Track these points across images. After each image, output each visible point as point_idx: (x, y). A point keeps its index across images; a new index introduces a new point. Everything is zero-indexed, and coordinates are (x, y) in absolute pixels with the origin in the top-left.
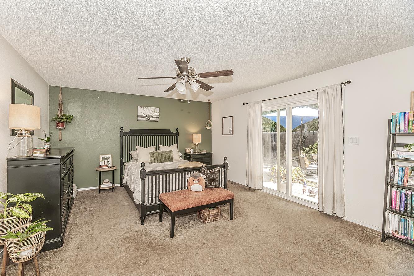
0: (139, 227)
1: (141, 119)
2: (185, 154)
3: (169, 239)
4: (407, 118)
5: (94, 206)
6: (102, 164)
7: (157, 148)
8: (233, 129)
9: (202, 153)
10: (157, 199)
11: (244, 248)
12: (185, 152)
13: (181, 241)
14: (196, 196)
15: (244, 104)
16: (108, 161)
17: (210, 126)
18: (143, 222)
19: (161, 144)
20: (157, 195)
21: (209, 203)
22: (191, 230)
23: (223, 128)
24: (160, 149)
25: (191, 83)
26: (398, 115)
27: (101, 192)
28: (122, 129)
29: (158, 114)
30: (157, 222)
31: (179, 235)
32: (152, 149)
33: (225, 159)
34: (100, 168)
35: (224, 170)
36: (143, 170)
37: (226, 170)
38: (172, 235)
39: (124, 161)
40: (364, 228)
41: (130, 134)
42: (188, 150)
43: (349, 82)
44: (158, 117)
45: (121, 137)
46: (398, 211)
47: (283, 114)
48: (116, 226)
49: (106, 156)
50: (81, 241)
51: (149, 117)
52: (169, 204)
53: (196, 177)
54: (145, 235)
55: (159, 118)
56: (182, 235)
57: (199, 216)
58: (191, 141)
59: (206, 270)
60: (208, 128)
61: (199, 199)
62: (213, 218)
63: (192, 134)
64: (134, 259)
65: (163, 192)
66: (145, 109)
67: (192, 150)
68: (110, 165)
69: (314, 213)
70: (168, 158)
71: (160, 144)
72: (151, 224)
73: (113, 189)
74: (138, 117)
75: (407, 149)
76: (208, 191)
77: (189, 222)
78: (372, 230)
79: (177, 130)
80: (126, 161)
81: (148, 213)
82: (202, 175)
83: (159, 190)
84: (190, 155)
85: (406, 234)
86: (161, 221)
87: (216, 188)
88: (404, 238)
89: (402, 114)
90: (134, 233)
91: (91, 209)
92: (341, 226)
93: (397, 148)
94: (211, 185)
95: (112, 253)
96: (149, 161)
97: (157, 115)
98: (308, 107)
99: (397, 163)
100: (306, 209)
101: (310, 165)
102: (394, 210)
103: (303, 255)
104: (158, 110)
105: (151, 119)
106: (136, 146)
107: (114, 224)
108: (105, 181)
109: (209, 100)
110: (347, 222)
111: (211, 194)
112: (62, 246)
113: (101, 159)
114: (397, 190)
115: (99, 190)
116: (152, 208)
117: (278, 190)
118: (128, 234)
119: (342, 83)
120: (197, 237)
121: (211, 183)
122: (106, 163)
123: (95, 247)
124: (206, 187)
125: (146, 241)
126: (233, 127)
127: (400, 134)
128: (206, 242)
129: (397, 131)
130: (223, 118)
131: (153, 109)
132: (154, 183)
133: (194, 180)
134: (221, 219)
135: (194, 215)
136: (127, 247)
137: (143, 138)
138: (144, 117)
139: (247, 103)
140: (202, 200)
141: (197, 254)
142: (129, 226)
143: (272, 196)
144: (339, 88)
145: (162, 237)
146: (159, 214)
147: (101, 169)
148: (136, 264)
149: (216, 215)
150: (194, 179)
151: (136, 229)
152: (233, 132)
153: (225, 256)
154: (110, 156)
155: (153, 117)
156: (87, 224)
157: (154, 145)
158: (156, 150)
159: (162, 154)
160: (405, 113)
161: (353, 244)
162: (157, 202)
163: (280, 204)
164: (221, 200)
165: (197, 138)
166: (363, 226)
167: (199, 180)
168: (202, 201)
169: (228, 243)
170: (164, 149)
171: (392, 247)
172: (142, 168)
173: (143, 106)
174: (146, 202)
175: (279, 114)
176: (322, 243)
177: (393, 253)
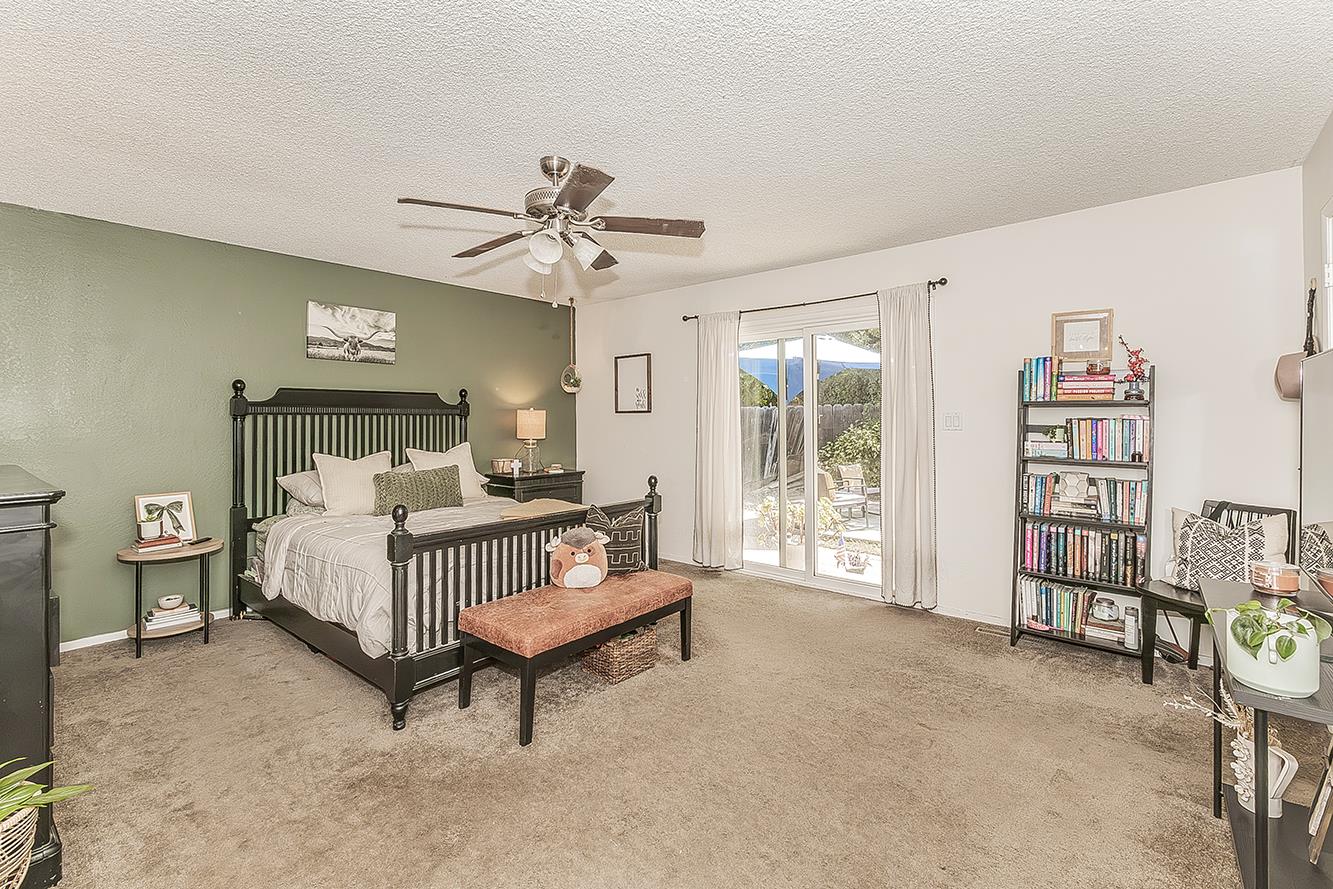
0: (385, 738)
1: (325, 351)
2: (494, 478)
3: (515, 749)
4: (1048, 371)
5: (138, 706)
6: (150, 530)
7: (399, 460)
8: (649, 394)
9: (552, 472)
10: (451, 628)
11: (744, 723)
12: (491, 473)
13: (561, 747)
14: (587, 601)
15: (685, 319)
16: (174, 518)
17: (577, 384)
18: (399, 719)
19: (411, 445)
20: (451, 618)
21: (630, 617)
22: (581, 710)
23: (616, 390)
24: (408, 461)
25: (575, 241)
26: (1034, 363)
27: (145, 650)
28: (238, 386)
29: (391, 336)
30: (453, 712)
31: (548, 733)
32: (380, 462)
33: (653, 482)
34: (140, 551)
35: (650, 517)
36: (400, 533)
37: (656, 517)
38: (526, 736)
39: (250, 517)
40: (975, 625)
41: (275, 409)
42: (501, 464)
43: (943, 282)
44: (392, 346)
45: (235, 419)
46: (1035, 571)
47: (794, 350)
48: (292, 756)
49: (163, 500)
50: (148, 839)
51: (356, 344)
52: (512, 635)
53: (579, 543)
54: (426, 760)
55: (393, 350)
56: (556, 729)
57: (590, 667)
58: (512, 434)
59: (668, 802)
60: (568, 389)
61: (603, 607)
62: (635, 664)
63: (515, 411)
64: (419, 835)
65: (468, 604)
66: (339, 313)
67: (517, 465)
68: (188, 534)
69: (875, 608)
70: (445, 491)
71: (408, 446)
72: (430, 720)
73: (205, 632)
74: (309, 342)
75: (1048, 438)
76: (616, 581)
77: (563, 690)
78: (989, 626)
79: (463, 394)
80: (259, 515)
81: (419, 684)
82: (598, 534)
83: (457, 598)
84: (511, 481)
85: (1049, 622)
86: (465, 702)
87: (636, 571)
88: (1047, 628)
89: (1041, 361)
90: (379, 760)
91: (129, 720)
92: (933, 627)
93: (1031, 436)
94: (623, 564)
95: (321, 841)
96: (371, 507)
97: (387, 337)
98: (833, 339)
99: (1031, 468)
100: (856, 604)
101: (838, 495)
102: (1029, 570)
103: (881, 707)
104: (390, 320)
105: (364, 353)
106: (313, 451)
107: (278, 752)
108: (163, 602)
109: (571, 299)
110: (942, 617)
111: (633, 591)
112: (59, 877)
113: (143, 515)
114: (1033, 526)
115: (138, 644)
116: (433, 664)
117: (783, 565)
118: (356, 768)
119: (930, 283)
120: (605, 725)
121: (624, 558)
122: (169, 529)
123: (231, 844)
124: (610, 574)
125: (437, 774)
126: (649, 388)
127: (1037, 404)
128: (638, 733)
129: (1033, 400)
130: (616, 358)
131: (370, 315)
132: (439, 574)
133: (573, 554)
134: (658, 665)
135: (574, 668)
136: (375, 810)
137: (335, 423)
138: (336, 344)
139: (696, 317)
140: (611, 610)
141: (624, 769)
142: (346, 746)
143: (768, 582)
144: (923, 294)
145: (491, 749)
146: (458, 681)
147: (144, 554)
148: (433, 849)
149: (644, 653)
150: (574, 550)
151: (380, 748)
152: (649, 404)
153: (705, 753)
154: (185, 498)
155: (371, 347)
156: (139, 775)
157: (386, 449)
158: (393, 466)
159: (420, 479)
160: (1045, 359)
161: (965, 662)
162: (451, 641)
163: (794, 600)
164: (661, 605)
165: (532, 424)
166: (973, 622)
167: (589, 551)
168: (613, 614)
169: (701, 721)
170: (423, 461)
171: (1030, 653)
172: (397, 527)
173: (330, 303)
174: (412, 647)
175: (781, 352)
176: (909, 672)
177: (1034, 663)
